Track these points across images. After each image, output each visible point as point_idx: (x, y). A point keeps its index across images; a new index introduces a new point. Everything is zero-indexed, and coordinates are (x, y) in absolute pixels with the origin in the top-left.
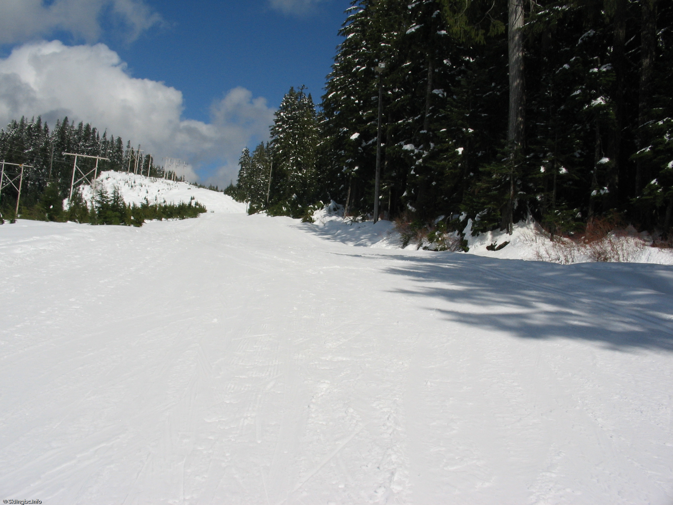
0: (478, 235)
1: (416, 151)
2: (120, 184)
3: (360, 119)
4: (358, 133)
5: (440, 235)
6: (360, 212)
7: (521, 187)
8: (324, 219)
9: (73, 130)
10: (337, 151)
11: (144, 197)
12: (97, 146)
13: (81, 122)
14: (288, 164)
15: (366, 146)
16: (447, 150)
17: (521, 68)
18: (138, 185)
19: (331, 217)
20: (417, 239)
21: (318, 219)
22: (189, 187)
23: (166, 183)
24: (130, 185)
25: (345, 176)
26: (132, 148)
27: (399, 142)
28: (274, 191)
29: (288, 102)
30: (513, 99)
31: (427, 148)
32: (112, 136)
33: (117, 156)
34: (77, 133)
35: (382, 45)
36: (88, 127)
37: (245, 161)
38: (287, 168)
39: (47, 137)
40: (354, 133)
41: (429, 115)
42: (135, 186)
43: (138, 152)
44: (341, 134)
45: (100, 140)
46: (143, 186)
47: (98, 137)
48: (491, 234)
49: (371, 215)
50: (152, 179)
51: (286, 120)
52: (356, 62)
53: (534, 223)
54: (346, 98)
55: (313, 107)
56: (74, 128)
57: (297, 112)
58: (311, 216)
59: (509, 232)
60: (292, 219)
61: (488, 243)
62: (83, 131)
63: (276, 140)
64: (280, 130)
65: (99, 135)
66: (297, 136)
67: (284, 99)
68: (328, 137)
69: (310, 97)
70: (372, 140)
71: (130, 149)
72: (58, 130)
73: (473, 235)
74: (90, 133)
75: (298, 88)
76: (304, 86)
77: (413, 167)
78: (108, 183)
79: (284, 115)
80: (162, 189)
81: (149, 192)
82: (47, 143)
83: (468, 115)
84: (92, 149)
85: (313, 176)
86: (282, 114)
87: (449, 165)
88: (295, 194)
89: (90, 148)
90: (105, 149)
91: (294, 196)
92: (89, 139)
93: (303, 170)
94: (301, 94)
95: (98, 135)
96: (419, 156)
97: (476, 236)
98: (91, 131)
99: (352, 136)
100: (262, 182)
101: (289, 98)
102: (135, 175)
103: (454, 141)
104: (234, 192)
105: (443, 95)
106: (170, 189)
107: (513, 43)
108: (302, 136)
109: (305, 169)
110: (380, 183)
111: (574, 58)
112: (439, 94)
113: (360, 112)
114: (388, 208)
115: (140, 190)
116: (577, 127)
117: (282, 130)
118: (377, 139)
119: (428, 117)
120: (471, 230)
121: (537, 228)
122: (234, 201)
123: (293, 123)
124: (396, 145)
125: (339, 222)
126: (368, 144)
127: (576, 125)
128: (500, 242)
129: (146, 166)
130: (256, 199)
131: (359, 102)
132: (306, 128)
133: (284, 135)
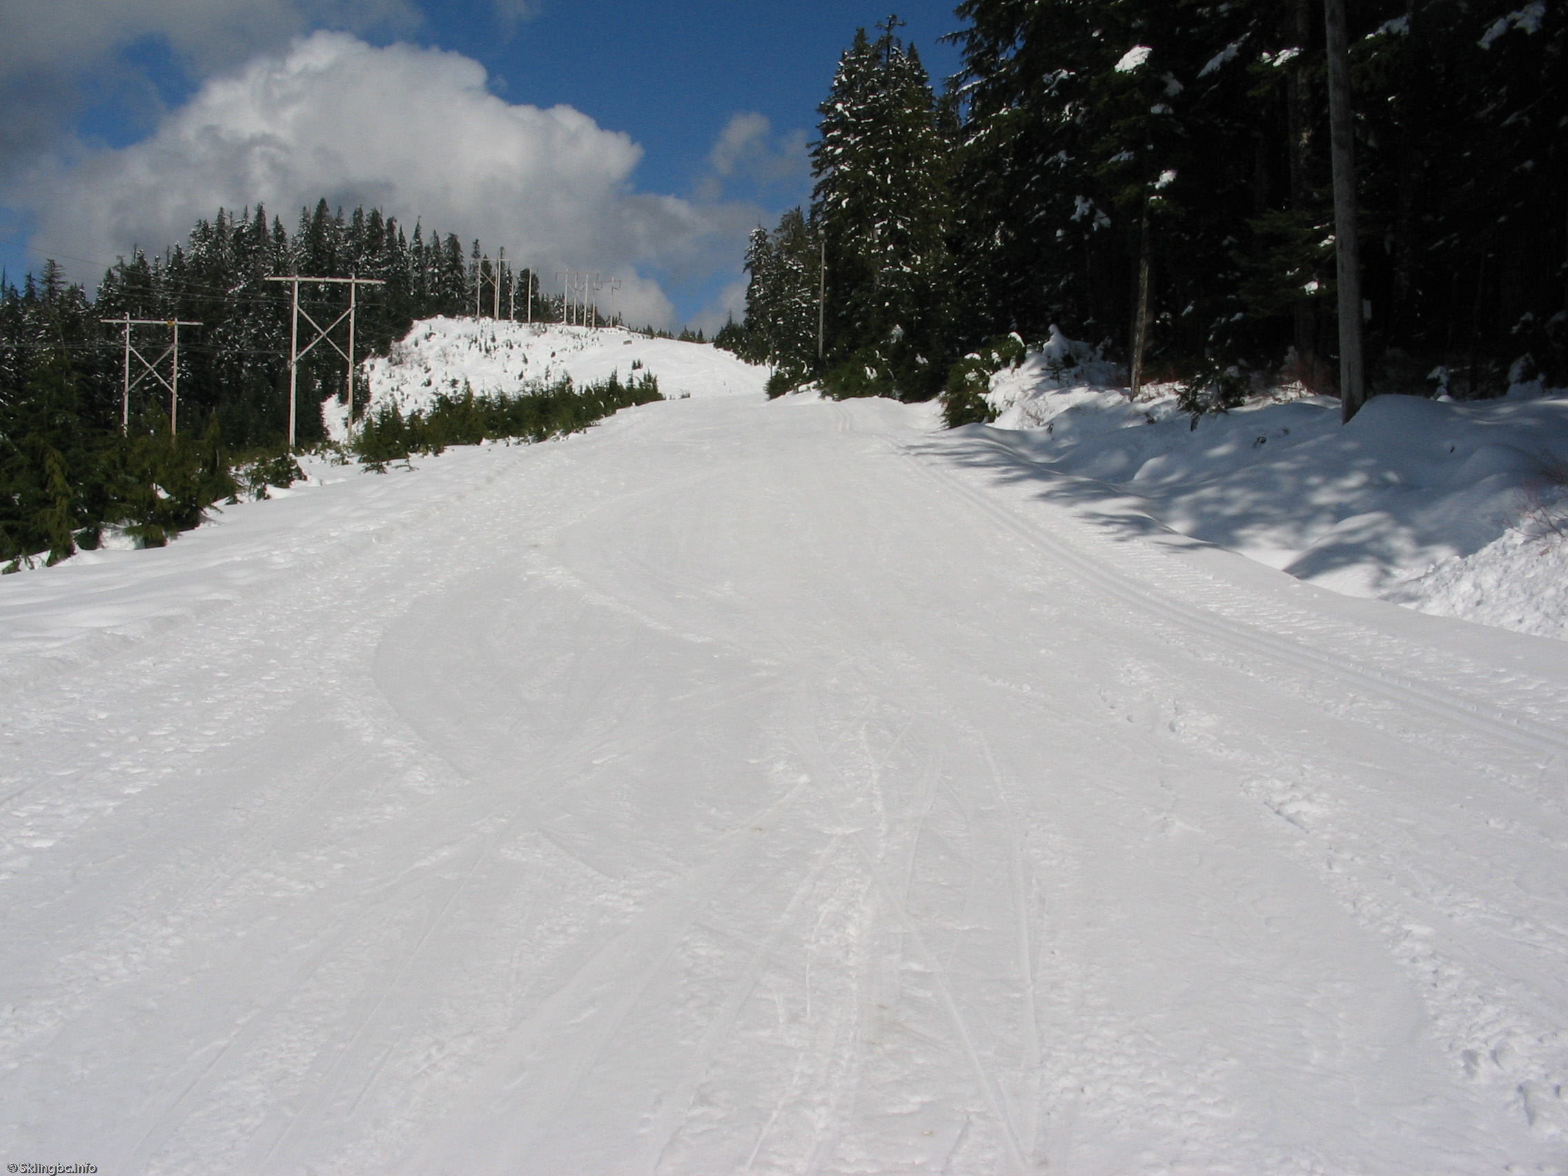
2: (458, 347)
9: (342, 230)
11: (520, 373)
12: (401, 262)
13: (357, 207)
14: (869, 239)
15: (1186, 90)
18: (502, 346)
21: (1010, 403)
22: (628, 338)
23: (569, 333)
24: (483, 348)
26: (485, 257)
29: (854, 71)
32: (435, 233)
33: (451, 281)
34: (352, 235)
36: (375, 218)
37: (759, 259)
38: (868, 251)
39: (281, 251)
42: (495, 348)
43: (500, 265)
45: (408, 246)
46: (516, 346)
47: (402, 240)
50: (537, 327)
51: (852, 123)
56: (342, 224)
57: (881, 96)
58: (982, 395)
62: (365, 230)
63: (831, 179)
64: (839, 151)
65: (404, 235)
66: (887, 159)
67: (841, 64)
69: (912, 54)
71: (480, 261)
72: (307, 233)
74: (382, 233)
75: (879, 26)
76: (895, 16)
78: (431, 347)
79: (847, 109)
81: (529, 361)
82: (281, 266)
84: (389, 271)
85: (945, 271)
86: (839, 107)
88: (899, 326)
89: (384, 269)
90: (422, 267)
91: (897, 330)
92: (381, 248)
93: (914, 256)
94: (887, 43)
95: (401, 234)
98: (385, 227)
99: (1117, 66)
100: (804, 305)
101: (855, 61)
102: (495, 323)
104: (739, 339)
106: (580, 347)
109: (918, 254)
115: (508, 357)
117: (843, 151)
122: (741, 361)
123: (871, 127)
125: (1116, 413)
129: (522, 298)
130: (793, 352)
132: (912, 136)
133: (850, 165)
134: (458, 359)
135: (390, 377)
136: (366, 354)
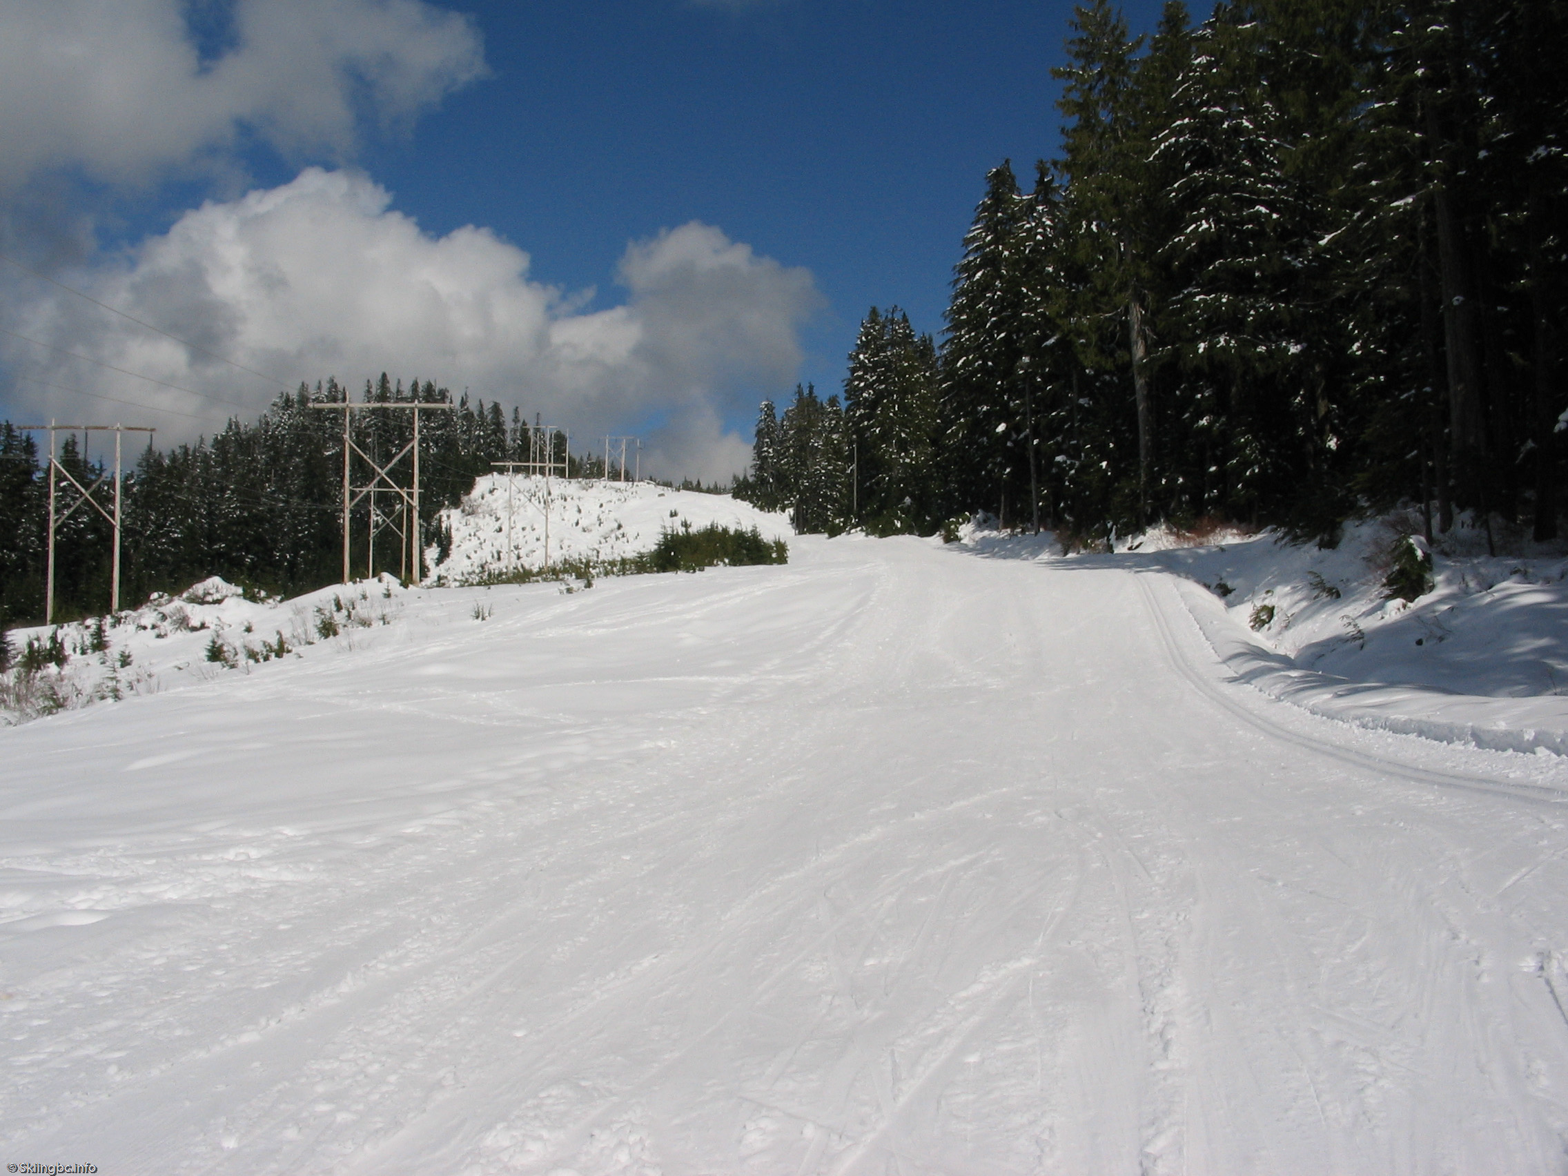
0: (1121, 539)
1: (1068, 462)
2: (520, 500)
3: (1005, 406)
4: (1005, 423)
5: (1092, 542)
6: (1018, 522)
7: (1151, 497)
8: (974, 535)
11: (576, 521)
12: (452, 427)
13: (414, 379)
14: (890, 450)
15: (1016, 441)
16: (1092, 464)
17: (1145, 393)
18: (558, 499)
19: (982, 532)
20: (1075, 548)
21: (965, 536)
22: (659, 491)
23: (612, 488)
24: (542, 501)
26: (524, 423)
28: (867, 495)
29: (870, 334)
30: (1141, 420)
31: (1078, 459)
32: (480, 402)
33: (494, 442)
36: (429, 388)
37: (768, 426)
42: (552, 501)
43: (536, 430)
45: (457, 412)
46: (569, 499)
47: (452, 408)
48: (1132, 536)
49: (1032, 525)
50: (582, 482)
51: (869, 367)
53: (1165, 524)
55: (912, 337)
57: (889, 353)
58: (955, 533)
59: (1144, 534)
60: (919, 538)
61: (1129, 545)
62: (421, 399)
63: (857, 402)
64: (862, 384)
65: (454, 403)
66: (895, 395)
67: (862, 329)
68: (962, 420)
69: (905, 319)
70: (1023, 434)
71: (520, 425)
73: (1117, 538)
75: (887, 311)
76: (896, 306)
77: (1067, 478)
78: (496, 500)
79: (866, 358)
80: (608, 502)
81: (582, 511)
83: (1109, 430)
84: (443, 434)
85: (930, 460)
86: (861, 357)
87: (1095, 479)
88: (908, 498)
89: (438, 432)
90: (468, 431)
91: (908, 500)
92: (434, 414)
93: (911, 452)
94: (890, 318)
95: (451, 403)
96: (1072, 466)
98: (437, 396)
99: (998, 428)
100: (823, 471)
101: (871, 328)
102: (545, 479)
103: (1098, 455)
104: (753, 493)
106: (623, 500)
107: (1137, 370)
108: (903, 392)
110: (1038, 488)
111: (1184, 386)
112: (1085, 403)
113: (1005, 397)
115: (564, 508)
117: (865, 385)
118: (1029, 433)
120: (1116, 535)
121: (1168, 528)
122: (756, 510)
123: (883, 373)
125: (994, 538)
126: (1018, 439)
127: (1190, 442)
128: (1136, 543)
129: (559, 458)
130: (815, 505)
132: (909, 379)
133: (869, 394)
134: (522, 510)
135: (466, 525)
136: (441, 506)
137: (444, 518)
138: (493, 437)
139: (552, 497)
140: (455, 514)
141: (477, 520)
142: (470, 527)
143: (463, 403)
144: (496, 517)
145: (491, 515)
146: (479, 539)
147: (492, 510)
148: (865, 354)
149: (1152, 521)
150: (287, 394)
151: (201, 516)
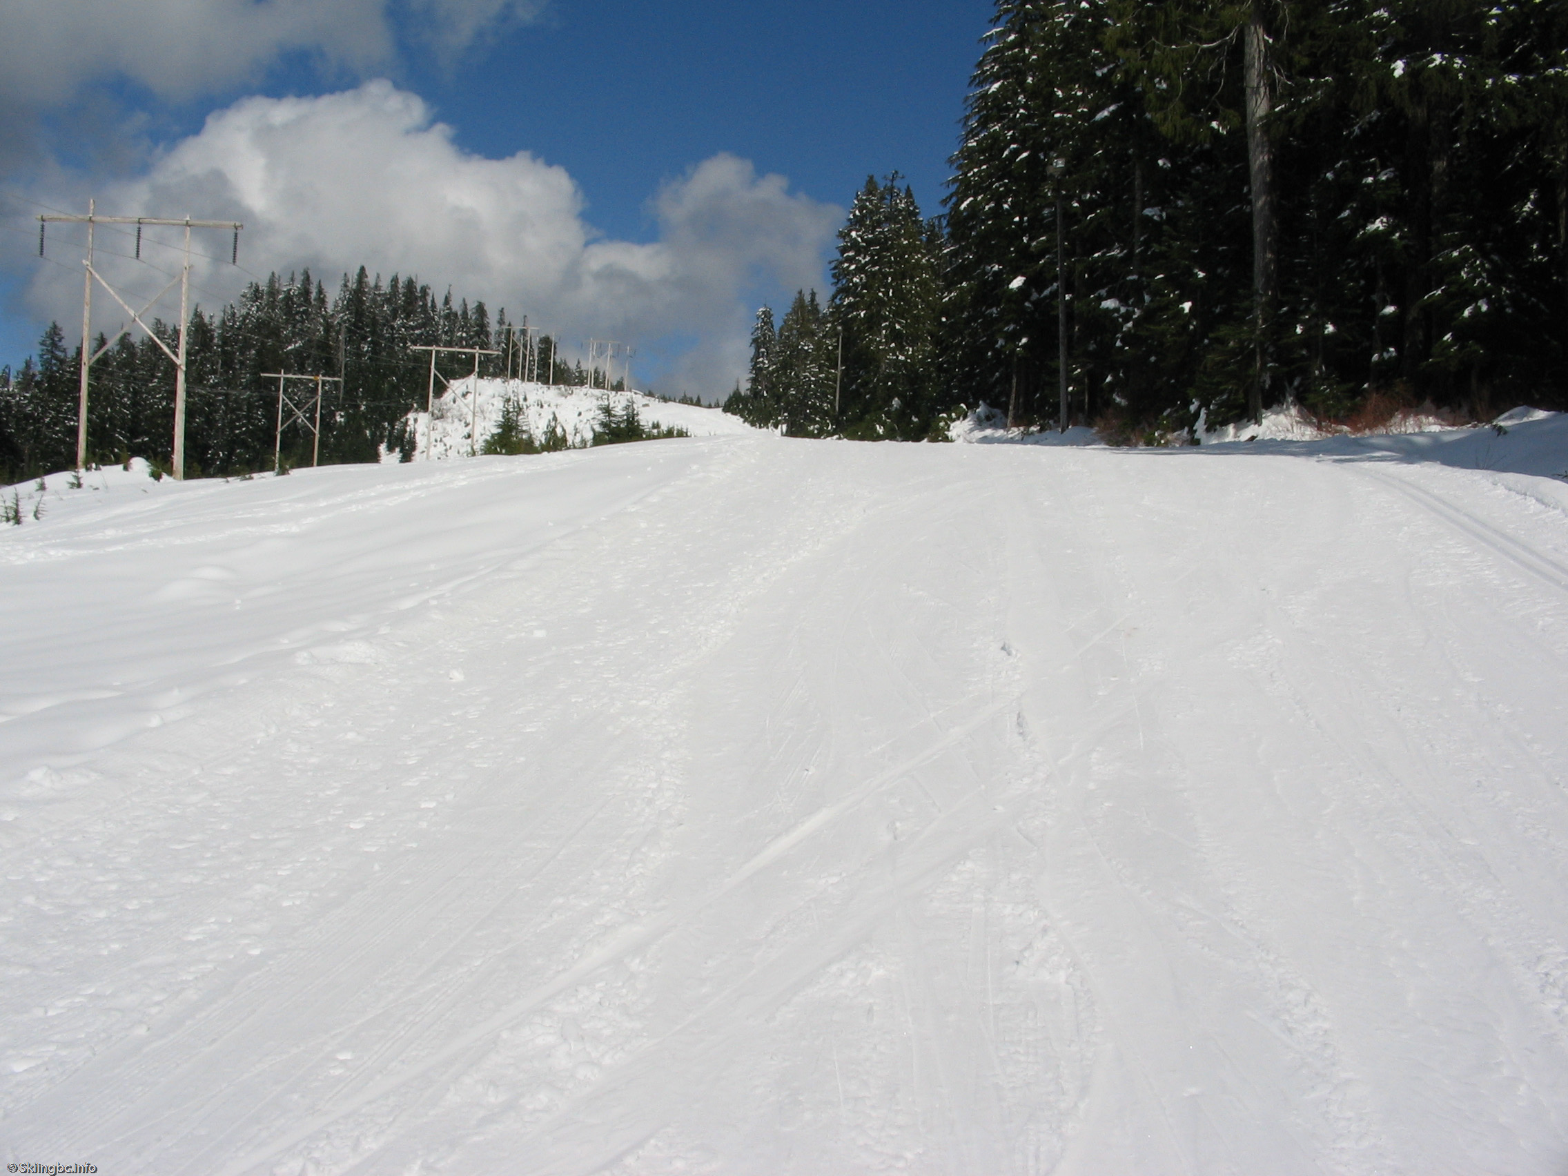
0: (1215, 430)
1: (1123, 310)
3: (1024, 251)
4: (1022, 276)
5: (1162, 436)
6: (1035, 418)
7: (1275, 356)
8: (972, 435)
9: (379, 295)
10: (981, 309)
12: (433, 326)
13: (394, 274)
14: (878, 339)
15: (1038, 299)
16: (1165, 308)
17: (1268, 179)
18: (534, 405)
19: (983, 431)
20: (1129, 444)
21: (959, 436)
23: (593, 395)
25: (1003, 356)
26: (510, 325)
27: (1097, 291)
28: (849, 397)
29: (866, 207)
30: (1258, 226)
31: (1139, 302)
32: (464, 300)
34: (389, 300)
35: (1057, 115)
36: (410, 284)
37: (764, 335)
38: (877, 347)
39: (324, 313)
40: (1015, 278)
41: (1139, 250)
43: (524, 332)
44: (988, 278)
45: (439, 311)
46: (545, 406)
47: (434, 306)
48: (1234, 427)
49: (1055, 422)
50: (563, 389)
52: (1008, 138)
53: (1297, 407)
54: (993, 207)
55: (916, 214)
56: (380, 290)
57: (886, 229)
58: (946, 433)
59: (1259, 422)
61: (1229, 440)
62: (401, 296)
63: (845, 288)
64: (853, 267)
65: (436, 301)
66: (890, 278)
67: (856, 202)
68: (964, 284)
69: (909, 194)
70: (1049, 289)
71: (505, 327)
72: (349, 298)
73: (1208, 430)
74: (416, 298)
75: (885, 178)
76: (896, 172)
77: (1119, 335)
78: (467, 405)
80: (587, 410)
81: (558, 419)
82: (328, 327)
83: (1196, 251)
84: (422, 334)
85: (929, 360)
87: (1170, 330)
88: (896, 399)
89: (418, 331)
90: (450, 332)
91: (896, 402)
92: (414, 312)
93: (907, 348)
94: (890, 190)
95: (433, 301)
96: (1127, 316)
97: (1213, 432)
98: (418, 294)
99: (1012, 284)
100: (813, 379)
101: (866, 200)
102: (524, 384)
103: (1176, 292)
104: (745, 405)
105: (1161, 216)
107: (1254, 140)
108: (901, 276)
109: (910, 346)
110: (1067, 365)
111: (1340, 163)
112: (1153, 215)
113: (1024, 238)
114: (1084, 407)
115: (540, 415)
116: (1350, 263)
117: (856, 267)
118: (1058, 286)
119: (1139, 253)
120: (1205, 424)
121: (1297, 413)
122: (747, 425)
123: (878, 253)
124: (1092, 296)
125: (1000, 436)
126: (1042, 296)
127: (1349, 260)
129: (544, 363)
130: (803, 416)
131: (1021, 219)
132: (908, 261)
133: (861, 279)
135: (433, 429)
136: (408, 409)
137: (411, 422)
138: (476, 339)
139: (528, 403)
140: (423, 418)
141: (445, 425)
142: (436, 431)
143: (447, 301)
144: (465, 423)
145: (460, 420)
146: (445, 445)
147: (461, 415)
148: (857, 231)
149: (1272, 400)
150: (256, 284)
151: (124, 405)
